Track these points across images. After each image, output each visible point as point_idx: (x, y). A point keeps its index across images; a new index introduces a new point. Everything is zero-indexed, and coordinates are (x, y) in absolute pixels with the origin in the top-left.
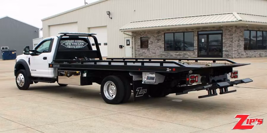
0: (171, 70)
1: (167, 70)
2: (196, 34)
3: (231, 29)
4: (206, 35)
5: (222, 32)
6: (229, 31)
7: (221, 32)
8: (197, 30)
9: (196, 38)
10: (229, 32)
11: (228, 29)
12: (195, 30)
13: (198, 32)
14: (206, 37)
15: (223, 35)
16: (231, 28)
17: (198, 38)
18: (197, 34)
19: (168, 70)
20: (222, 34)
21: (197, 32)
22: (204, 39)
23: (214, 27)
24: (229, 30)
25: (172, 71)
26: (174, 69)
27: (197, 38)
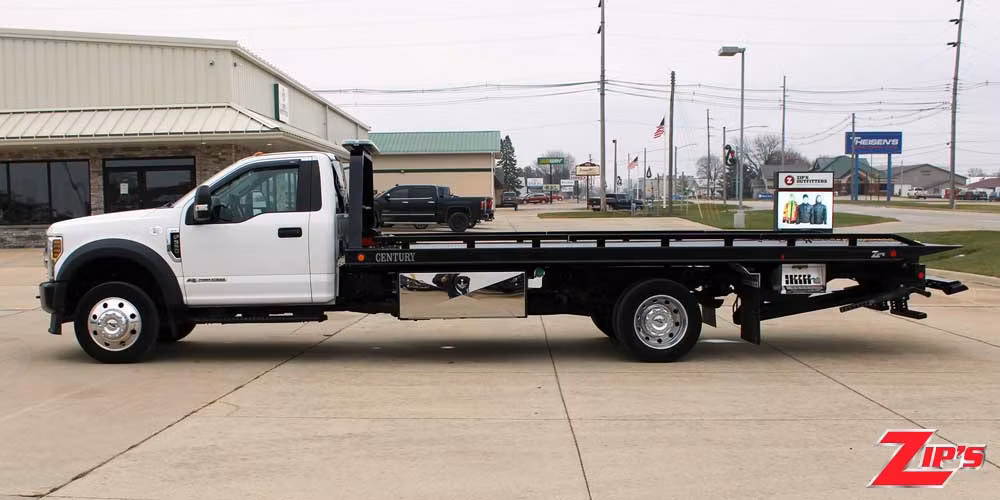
0: (883, 254)
1: (874, 256)
2: (97, 167)
3: (223, 154)
4: (136, 173)
5: (192, 163)
6: (216, 160)
7: (190, 162)
8: (100, 156)
9: (97, 181)
10: (215, 162)
11: (213, 154)
12: (92, 154)
13: (104, 160)
14: (136, 177)
15: (197, 172)
16: (224, 151)
17: (104, 179)
18: (101, 169)
19: (876, 255)
20: (192, 169)
21: (101, 162)
22: (127, 185)
23: (162, 147)
24: (217, 157)
25: (887, 256)
26: (894, 254)
27: (101, 182)
